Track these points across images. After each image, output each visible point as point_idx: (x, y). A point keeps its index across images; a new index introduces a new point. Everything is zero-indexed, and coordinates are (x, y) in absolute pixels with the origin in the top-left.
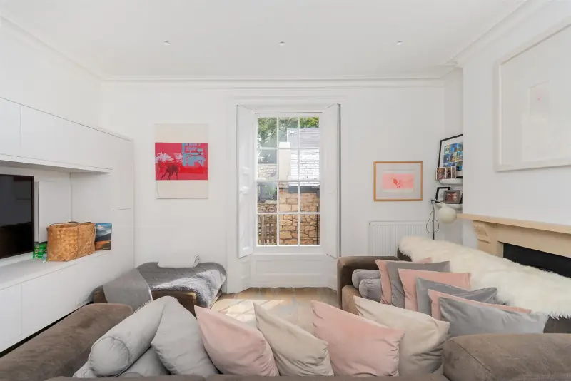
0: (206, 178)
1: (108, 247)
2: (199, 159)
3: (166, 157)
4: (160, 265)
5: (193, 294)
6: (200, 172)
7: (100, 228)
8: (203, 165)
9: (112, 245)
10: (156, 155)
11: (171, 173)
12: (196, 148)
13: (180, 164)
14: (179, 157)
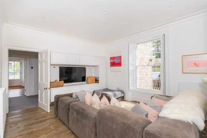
0: (121, 66)
1: (98, 82)
2: (119, 61)
3: (112, 61)
4: (109, 89)
5: (108, 95)
6: (119, 64)
7: (97, 78)
8: (120, 62)
9: (99, 82)
10: (110, 60)
11: (113, 65)
12: (118, 58)
13: (115, 62)
14: (115, 60)
